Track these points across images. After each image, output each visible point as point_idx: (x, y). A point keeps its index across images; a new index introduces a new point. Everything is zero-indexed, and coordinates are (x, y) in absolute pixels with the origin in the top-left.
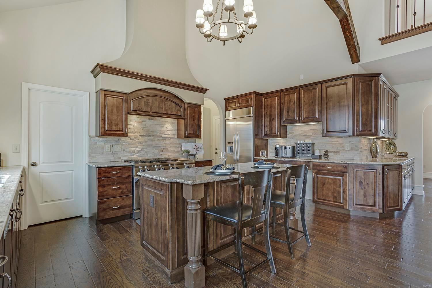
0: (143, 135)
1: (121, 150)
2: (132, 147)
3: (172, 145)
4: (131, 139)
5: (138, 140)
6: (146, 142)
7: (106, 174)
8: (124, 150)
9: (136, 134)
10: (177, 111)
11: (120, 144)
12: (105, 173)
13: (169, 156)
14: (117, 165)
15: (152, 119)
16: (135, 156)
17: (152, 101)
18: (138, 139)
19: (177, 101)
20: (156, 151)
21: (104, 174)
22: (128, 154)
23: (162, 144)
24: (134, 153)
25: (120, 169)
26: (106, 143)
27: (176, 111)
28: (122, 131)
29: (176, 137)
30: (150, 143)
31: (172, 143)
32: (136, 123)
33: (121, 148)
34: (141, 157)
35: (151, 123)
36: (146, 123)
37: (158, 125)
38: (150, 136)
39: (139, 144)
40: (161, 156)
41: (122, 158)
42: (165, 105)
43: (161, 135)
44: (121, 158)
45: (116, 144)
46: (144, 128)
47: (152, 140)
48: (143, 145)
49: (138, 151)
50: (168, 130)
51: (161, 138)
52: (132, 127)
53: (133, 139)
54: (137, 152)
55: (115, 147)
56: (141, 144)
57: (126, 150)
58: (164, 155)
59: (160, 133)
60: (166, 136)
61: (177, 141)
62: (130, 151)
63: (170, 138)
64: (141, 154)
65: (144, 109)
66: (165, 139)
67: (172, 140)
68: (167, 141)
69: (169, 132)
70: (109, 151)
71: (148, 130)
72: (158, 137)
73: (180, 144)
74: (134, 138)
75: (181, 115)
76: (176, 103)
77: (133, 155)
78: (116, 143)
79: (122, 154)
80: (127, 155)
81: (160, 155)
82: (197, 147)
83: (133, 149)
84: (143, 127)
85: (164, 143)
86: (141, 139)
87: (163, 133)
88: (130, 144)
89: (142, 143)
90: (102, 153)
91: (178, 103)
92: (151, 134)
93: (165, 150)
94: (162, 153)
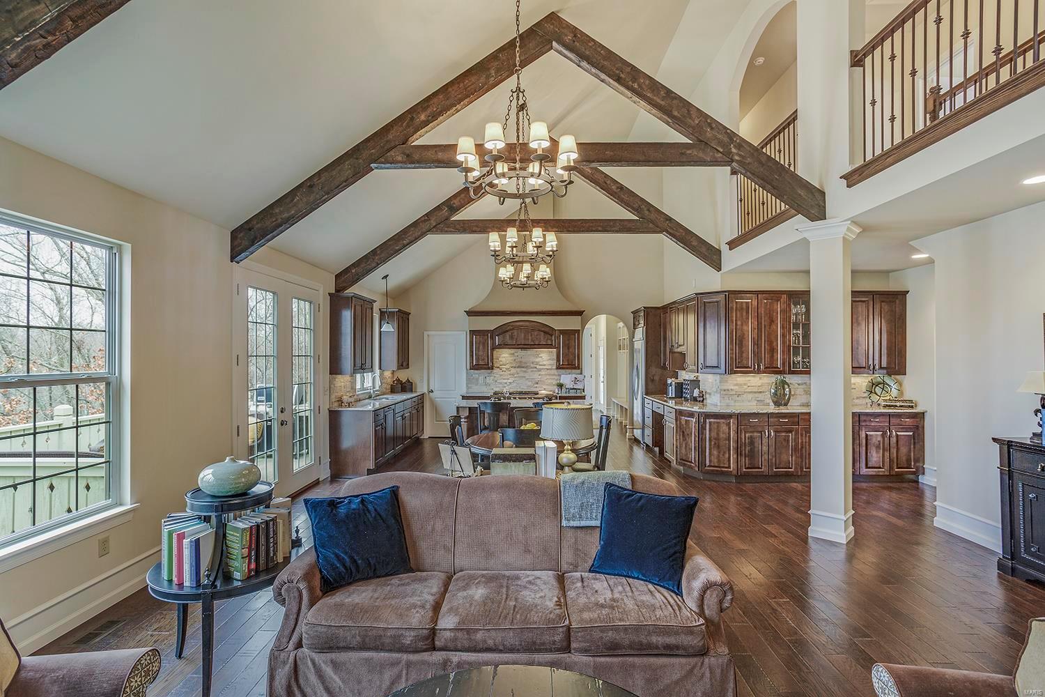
0: (515, 367)
2: (504, 379)
3: (548, 377)
6: (518, 374)
8: (496, 382)
9: (507, 366)
10: (547, 340)
11: (492, 376)
15: (525, 350)
16: (507, 388)
17: (518, 334)
18: (510, 371)
19: (547, 330)
20: (530, 384)
22: (500, 386)
23: (536, 376)
24: (505, 385)
26: (480, 375)
27: (545, 340)
28: (488, 364)
29: (553, 367)
30: (522, 374)
31: (549, 375)
32: (507, 355)
33: (493, 381)
34: (512, 388)
35: (523, 356)
36: (517, 355)
37: (532, 357)
38: (523, 367)
39: (511, 376)
42: (531, 335)
43: (535, 366)
44: (493, 389)
45: (488, 376)
47: (525, 372)
48: (515, 377)
49: (510, 383)
50: (543, 360)
51: (535, 369)
52: (504, 359)
55: (488, 378)
56: (513, 376)
57: (498, 381)
58: (538, 387)
59: (534, 364)
60: (541, 367)
61: (555, 372)
62: (502, 383)
63: (547, 369)
64: (512, 385)
65: (509, 342)
66: (539, 370)
67: (550, 372)
68: (543, 373)
69: (545, 363)
70: (483, 382)
71: (520, 361)
72: (532, 368)
73: (560, 375)
74: (505, 370)
75: (551, 344)
76: (545, 332)
77: (505, 387)
79: (494, 386)
81: (534, 388)
82: (577, 380)
83: (505, 381)
84: (515, 359)
85: (540, 375)
86: (513, 371)
87: (537, 363)
88: (502, 376)
90: (477, 385)
91: (549, 331)
92: (524, 365)
93: (539, 382)
94: (535, 385)
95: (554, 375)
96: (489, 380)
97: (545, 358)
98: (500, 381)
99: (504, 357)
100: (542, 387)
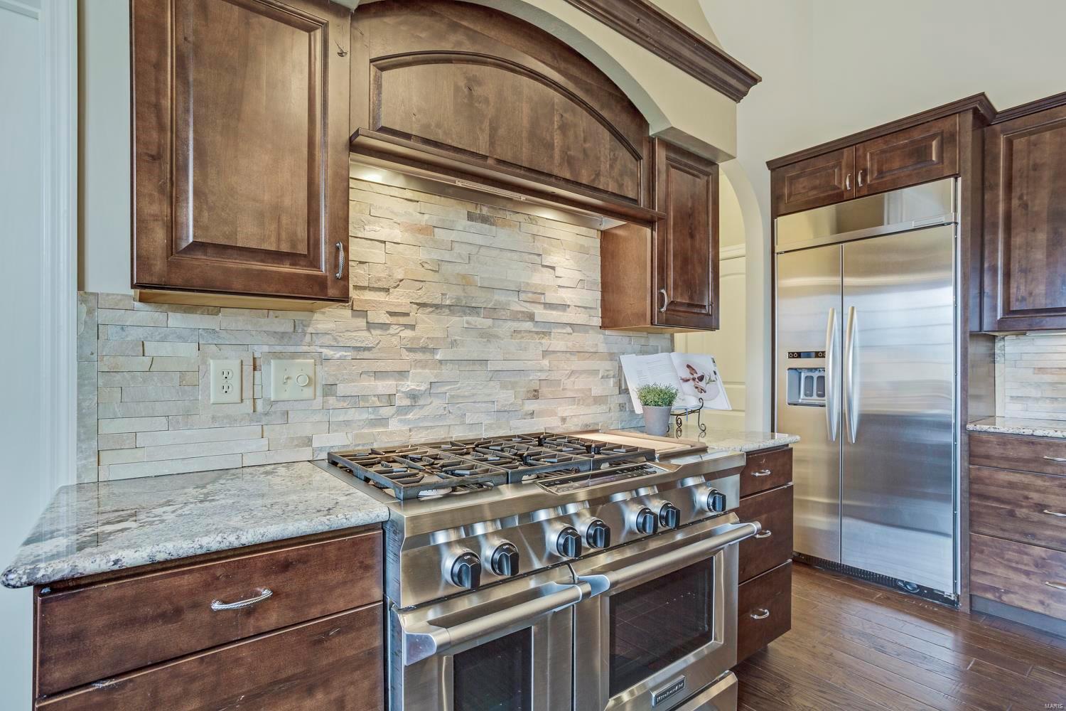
0: (437, 306)
1: (308, 393)
2: (378, 375)
3: (577, 364)
4: (370, 326)
5: (408, 333)
6: (454, 344)
7: (146, 637)
8: (329, 389)
9: (399, 299)
10: (621, 175)
11: (304, 354)
12: (131, 622)
13: (564, 420)
14: (248, 538)
15: (484, 220)
16: (394, 425)
18: (412, 327)
20: (505, 397)
21: (120, 638)
22: (353, 415)
23: (532, 358)
24: (387, 411)
25: (286, 566)
26: (207, 351)
27: (616, 172)
28: (314, 263)
29: (597, 321)
31: (580, 354)
32: (398, 233)
33: (311, 382)
34: (427, 428)
35: (479, 240)
36: (453, 236)
37: (515, 256)
38: (474, 310)
39: (419, 356)
40: (529, 421)
41: (315, 444)
43: (530, 308)
44: (309, 441)
45: (278, 356)
46: (445, 267)
47: (487, 336)
48: (440, 361)
49: (414, 396)
50: (560, 282)
51: (528, 325)
52: (376, 255)
53: (385, 326)
54: (407, 402)
55: (271, 371)
56: (428, 356)
57: (342, 389)
58: (542, 413)
59: (523, 296)
60: (554, 315)
61: (599, 341)
62: (365, 398)
63: (570, 325)
64: (425, 412)
66: (545, 330)
67: (578, 341)
68: (558, 342)
69: (567, 296)
70: (234, 395)
71: (464, 277)
72: (516, 317)
73: (613, 357)
74: (385, 319)
75: (635, 201)
76: (615, 133)
77: (383, 422)
78: (278, 349)
79: (317, 417)
80: (347, 423)
81: (526, 415)
82: (696, 376)
83: (385, 386)
84: (436, 255)
85: (546, 353)
86: (428, 326)
87: (537, 296)
88: (366, 354)
89: (433, 351)
92: (481, 299)
93: (545, 390)
94: (531, 406)
97: (565, 269)
100: (553, 413)
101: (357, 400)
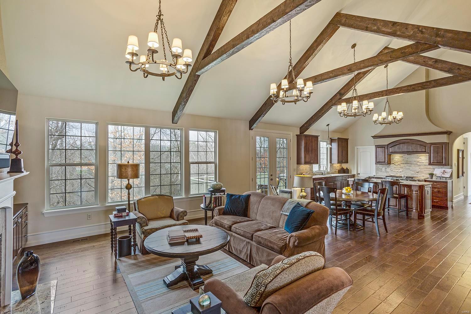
0: (403, 164)
2: (396, 170)
3: (425, 169)
4: (395, 166)
5: (400, 166)
8: (392, 170)
9: (399, 163)
15: (410, 155)
16: (398, 174)
20: (413, 173)
23: (417, 169)
24: (398, 173)
26: (382, 167)
27: (421, 149)
28: (385, 162)
29: (427, 164)
30: (408, 167)
31: (426, 168)
32: (399, 157)
35: (409, 157)
36: (405, 157)
37: (415, 158)
38: (409, 164)
42: (411, 147)
43: (416, 163)
47: (410, 166)
48: (404, 169)
49: (400, 172)
50: (422, 160)
51: (417, 165)
52: (396, 160)
53: (397, 166)
55: (387, 169)
56: (402, 168)
63: (424, 165)
65: (399, 151)
66: (420, 165)
67: (426, 167)
68: (422, 167)
69: (423, 162)
71: (407, 161)
72: (414, 164)
75: (425, 151)
76: (421, 145)
77: (397, 174)
81: (416, 175)
82: (445, 172)
83: (397, 171)
84: (403, 159)
85: (419, 168)
86: (402, 165)
87: (418, 162)
88: (395, 168)
90: (381, 172)
91: (423, 144)
92: (409, 163)
93: (419, 172)
94: (417, 174)
95: (430, 168)
96: (388, 170)
97: (423, 158)
98: (394, 171)
99: (397, 158)
100: (421, 175)
101: (395, 172)
